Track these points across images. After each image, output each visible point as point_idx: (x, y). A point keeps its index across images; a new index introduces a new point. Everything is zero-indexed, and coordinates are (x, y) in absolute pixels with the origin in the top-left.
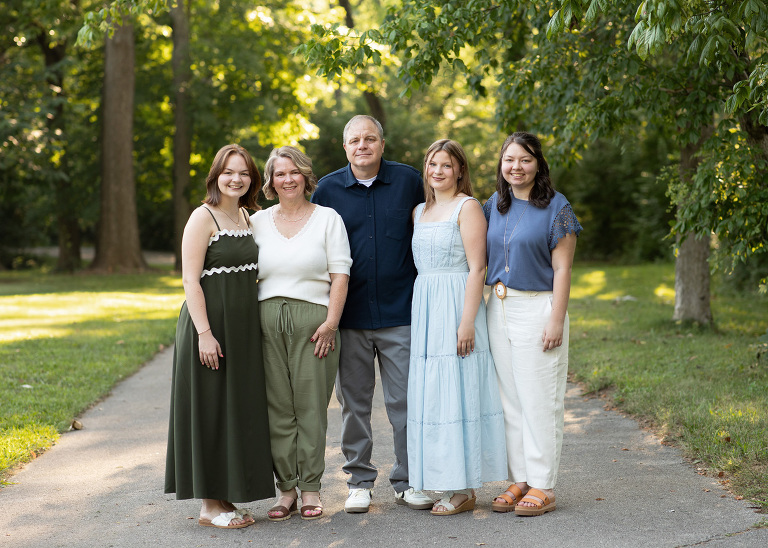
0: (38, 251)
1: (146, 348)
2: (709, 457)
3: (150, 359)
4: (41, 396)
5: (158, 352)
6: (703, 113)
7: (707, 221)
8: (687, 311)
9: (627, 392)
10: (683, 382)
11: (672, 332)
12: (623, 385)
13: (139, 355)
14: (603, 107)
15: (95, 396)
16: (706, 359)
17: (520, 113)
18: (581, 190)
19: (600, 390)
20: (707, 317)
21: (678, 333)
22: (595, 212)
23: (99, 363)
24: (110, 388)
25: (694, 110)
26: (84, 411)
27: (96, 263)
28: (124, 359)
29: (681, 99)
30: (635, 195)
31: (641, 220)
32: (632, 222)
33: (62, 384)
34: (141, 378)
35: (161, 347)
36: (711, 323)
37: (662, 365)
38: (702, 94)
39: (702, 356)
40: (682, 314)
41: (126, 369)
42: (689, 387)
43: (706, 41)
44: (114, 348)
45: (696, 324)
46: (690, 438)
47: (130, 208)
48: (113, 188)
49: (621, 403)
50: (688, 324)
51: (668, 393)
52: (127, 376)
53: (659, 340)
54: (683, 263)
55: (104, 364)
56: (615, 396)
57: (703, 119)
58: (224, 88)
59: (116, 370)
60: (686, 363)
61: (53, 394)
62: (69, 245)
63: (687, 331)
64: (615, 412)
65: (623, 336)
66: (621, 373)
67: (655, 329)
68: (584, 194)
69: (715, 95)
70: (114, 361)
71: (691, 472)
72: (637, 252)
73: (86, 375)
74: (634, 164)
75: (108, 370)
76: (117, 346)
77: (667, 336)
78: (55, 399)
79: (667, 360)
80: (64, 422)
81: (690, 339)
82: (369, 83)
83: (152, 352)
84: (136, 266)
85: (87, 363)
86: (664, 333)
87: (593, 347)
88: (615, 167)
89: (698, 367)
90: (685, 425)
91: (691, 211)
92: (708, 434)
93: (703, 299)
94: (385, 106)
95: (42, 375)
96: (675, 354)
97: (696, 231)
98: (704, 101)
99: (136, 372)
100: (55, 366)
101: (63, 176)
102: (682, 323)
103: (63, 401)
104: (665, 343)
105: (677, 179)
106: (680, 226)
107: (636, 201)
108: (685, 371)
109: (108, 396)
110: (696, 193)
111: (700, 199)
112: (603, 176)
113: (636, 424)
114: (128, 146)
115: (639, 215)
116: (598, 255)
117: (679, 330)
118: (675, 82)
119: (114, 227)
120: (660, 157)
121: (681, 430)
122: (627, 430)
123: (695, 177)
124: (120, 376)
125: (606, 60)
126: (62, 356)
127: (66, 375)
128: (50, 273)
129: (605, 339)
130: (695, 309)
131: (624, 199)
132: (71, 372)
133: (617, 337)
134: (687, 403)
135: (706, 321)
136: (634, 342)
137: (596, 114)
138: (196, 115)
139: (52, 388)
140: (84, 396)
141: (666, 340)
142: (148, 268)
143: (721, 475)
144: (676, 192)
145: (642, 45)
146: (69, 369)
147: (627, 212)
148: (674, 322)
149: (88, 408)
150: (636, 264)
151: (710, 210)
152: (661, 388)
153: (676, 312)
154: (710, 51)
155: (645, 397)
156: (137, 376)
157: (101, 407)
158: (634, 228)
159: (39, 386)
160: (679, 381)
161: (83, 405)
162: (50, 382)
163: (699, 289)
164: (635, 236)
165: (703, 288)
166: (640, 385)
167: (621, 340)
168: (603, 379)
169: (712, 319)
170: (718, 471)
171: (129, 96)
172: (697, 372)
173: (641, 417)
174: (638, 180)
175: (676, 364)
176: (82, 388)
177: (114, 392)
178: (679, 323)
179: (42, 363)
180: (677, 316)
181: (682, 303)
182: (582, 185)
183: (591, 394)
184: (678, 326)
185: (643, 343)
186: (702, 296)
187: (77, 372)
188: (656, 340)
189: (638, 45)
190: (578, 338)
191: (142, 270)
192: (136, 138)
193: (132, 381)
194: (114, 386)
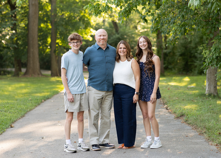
0: (9, 69)
1: (38, 101)
2: (213, 139)
3: (39, 104)
4: (2, 116)
5: (42, 102)
6: (214, 27)
7: (215, 62)
8: (210, 91)
9: (189, 117)
10: (206, 115)
11: (205, 98)
12: (187, 115)
13: (35, 103)
14: (182, 25)
15: (19, 116)
16: (215, 107)
17: (158, 27)
18: (179, 52)
19: (180, 116)
20: (216, 93)
21: (206, 98)
22: (184, 59)
23: (22, 106)
24: (25, 114)
25: (212, 27)
26: (15, 121)
27: (26, 73)
28: (30, 104)
29: (207, 23)
30: (196, 54)
31: (198, 62)
32: (195, 62)
33: (9, 112)
34: (35, 111)
35: (43, 100)
36: (217, 95)
37: (201, 109)
38: (214, 21)
39: (214, 106)
40: (208, 92)
41: (30, 108)
42: (209, 116)
43: (214, 4)
44: (28, 101)
45: (212, 95)
46: (208, 133)
47: (37, 56)
48: (32, 50)
49: (187, 120)
50: (210, 95)
51: (202, 118)
52: (31, 110)
53: (201, 100)
54: (209, 75)
55: (23, 106)
56: (185, 118)
57: (215, 29)
58: (67, 19)
59: (28, 108)
60: (208, 108)
61: (6, 116)
62: (18, 67)
63: (210, 97)
64: (185, 123)
65: (189, 99)
66: (187, 111)
67: (199, 97)
68: (180, 53)
69: (218, 22)
70: (27, 105)
71: (207, 144)
72: (196, 72)
73: (17, 110)
74: (196, 44)
75: (24, 108)
76: (28, 100)
77: (203, 99)
78: (6, 117)
79: (202, 107)
80: (8, 125)
81: (210, 100)
82: (113, 18)
83: (40, 102)
84: (39, 75)
85: (19, 106)
86: (202, 98)
87: (179, 102)
88: (190, 45)
89: (212, 109)
90: (206, 128)
91: (210, 59)
92: (214, 132)
93: (215, 87)
94: (118, 25)
95: (3, 109)
96: (205, 105)
97: (212, 66)
98: (215, 23)
99: (34, 109)
100: (8, 107)
101: (16, 46)
102: (208, 95)
103: (9, 118)
104: (202, 101)
105: (206, 49)
106: (207, 64)
107: (196, 56)
108: (208, 111)
109: (24, 116)
110: (212, 53)
111: (213, 55)
112: (186, 48)
113: (191, 128)
114: (36, 36)
115: (197, 60)
116: (184, 73)
117: (207, 97)
118: (205, 17)
119: (31, 62)
120: (204, 42)
121: (205, 130)
122: (188, 130)
123: (212, 48)
124: (29, 110)
125: (183, 10)
126: (11, 103)
127: (11, 109)
128: (11, 77)
129: (183, 100)
130: (212, 90)
131: (193, 55)
132: (13, 108)
133: (187, 99)
134: (207, 121)
135: (216, 94)
136: (193, 101)
137: (180, 28)
138: (58, 27)
139: (6, 114)
140: (16, 116)
141: (203, 100)
142: (42, 75)
143: (217, 145)
144: (205, 53)
145: (193, 5)
146: (12, 107)
147: (193, 59)
148: (205, 94)
149: (17, 120)
150: (196, 76)
151: (216, 59)
152: (199, 116)
153: (206, 91)
154: (215, 7)
155: (194, 119)
156: (34, 110)
157: (21, 120)
158: (196, 64)
159: (2, 113)
160: (205, 114)
161: (15, 119)
162: (5, 112)
163: (214, 84)
164: (196, 67)
165: (215, 84)
166: (193, 115)
167: (188, 100)
168: (181, 113)
169: (218, 94)
170: (216, 144)
171: (37, 21)
172: (211, 111)
173: (193, 125)
174: (197, 49)
175: (205, 108)
176: (16, 114)
177: (26, 115)
178: (207, 95)
179: (4, 105)
180: (207, 92)
181: (208, 88)
182: (179, 50)
183: (178, 118)
184: (207, 96)
185: (195, 101)
186: (214, 86)
187: (14, 109)
188: (199, 100)
189: (191, 5)
190: (175, 99)
191: (40, 76)
192: (39, 34)
193: (32, 112)
194: (26, 113)
